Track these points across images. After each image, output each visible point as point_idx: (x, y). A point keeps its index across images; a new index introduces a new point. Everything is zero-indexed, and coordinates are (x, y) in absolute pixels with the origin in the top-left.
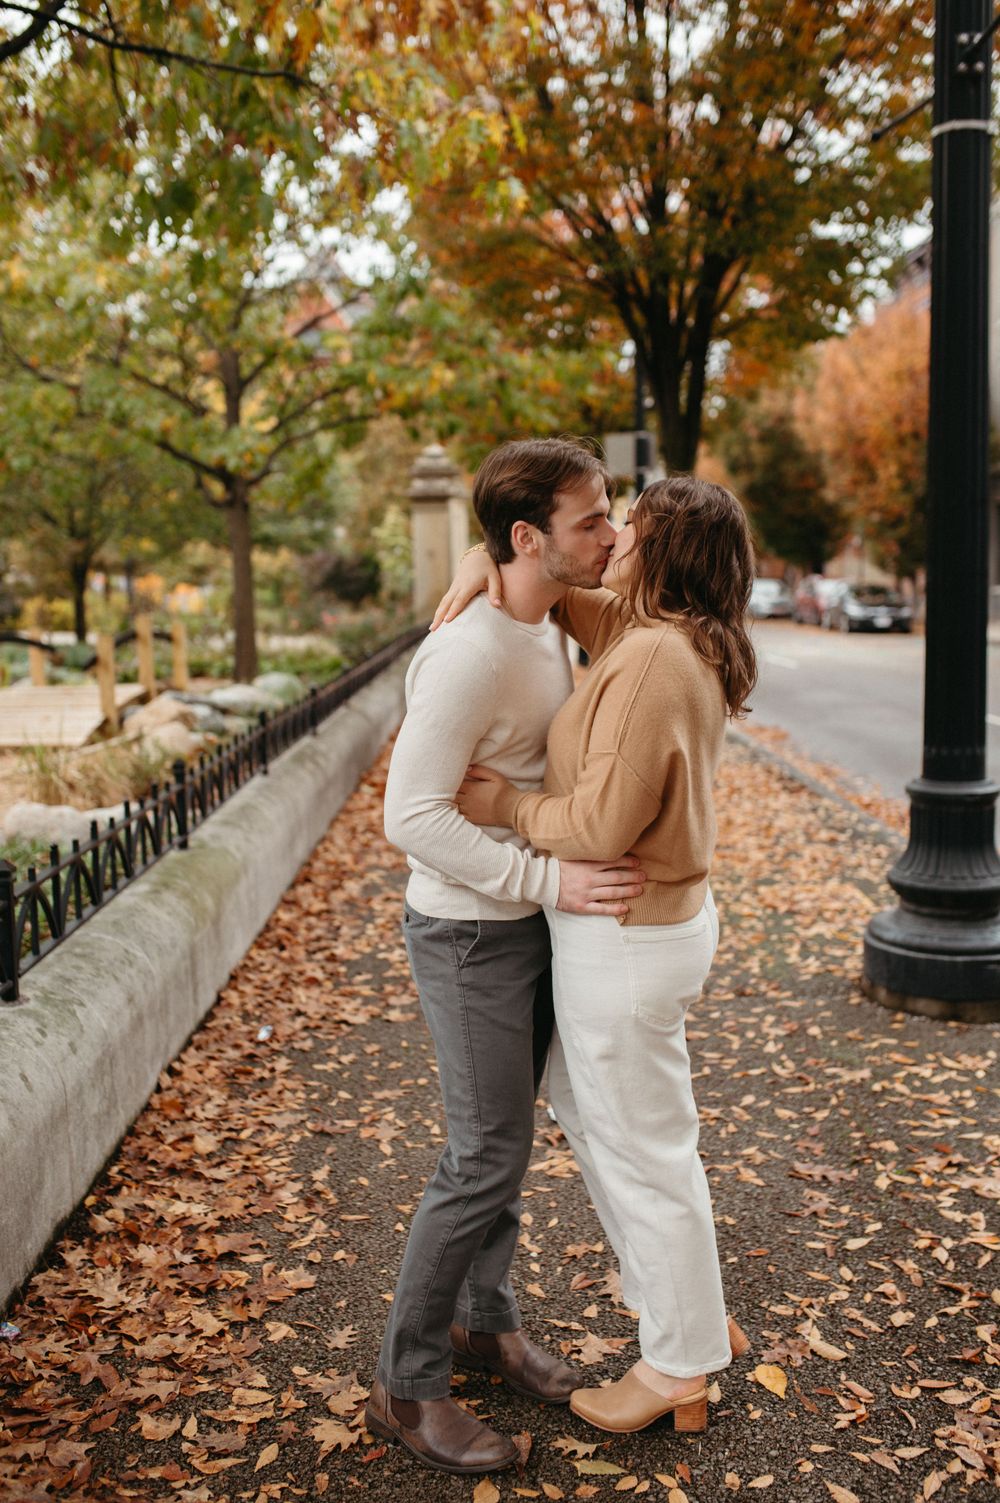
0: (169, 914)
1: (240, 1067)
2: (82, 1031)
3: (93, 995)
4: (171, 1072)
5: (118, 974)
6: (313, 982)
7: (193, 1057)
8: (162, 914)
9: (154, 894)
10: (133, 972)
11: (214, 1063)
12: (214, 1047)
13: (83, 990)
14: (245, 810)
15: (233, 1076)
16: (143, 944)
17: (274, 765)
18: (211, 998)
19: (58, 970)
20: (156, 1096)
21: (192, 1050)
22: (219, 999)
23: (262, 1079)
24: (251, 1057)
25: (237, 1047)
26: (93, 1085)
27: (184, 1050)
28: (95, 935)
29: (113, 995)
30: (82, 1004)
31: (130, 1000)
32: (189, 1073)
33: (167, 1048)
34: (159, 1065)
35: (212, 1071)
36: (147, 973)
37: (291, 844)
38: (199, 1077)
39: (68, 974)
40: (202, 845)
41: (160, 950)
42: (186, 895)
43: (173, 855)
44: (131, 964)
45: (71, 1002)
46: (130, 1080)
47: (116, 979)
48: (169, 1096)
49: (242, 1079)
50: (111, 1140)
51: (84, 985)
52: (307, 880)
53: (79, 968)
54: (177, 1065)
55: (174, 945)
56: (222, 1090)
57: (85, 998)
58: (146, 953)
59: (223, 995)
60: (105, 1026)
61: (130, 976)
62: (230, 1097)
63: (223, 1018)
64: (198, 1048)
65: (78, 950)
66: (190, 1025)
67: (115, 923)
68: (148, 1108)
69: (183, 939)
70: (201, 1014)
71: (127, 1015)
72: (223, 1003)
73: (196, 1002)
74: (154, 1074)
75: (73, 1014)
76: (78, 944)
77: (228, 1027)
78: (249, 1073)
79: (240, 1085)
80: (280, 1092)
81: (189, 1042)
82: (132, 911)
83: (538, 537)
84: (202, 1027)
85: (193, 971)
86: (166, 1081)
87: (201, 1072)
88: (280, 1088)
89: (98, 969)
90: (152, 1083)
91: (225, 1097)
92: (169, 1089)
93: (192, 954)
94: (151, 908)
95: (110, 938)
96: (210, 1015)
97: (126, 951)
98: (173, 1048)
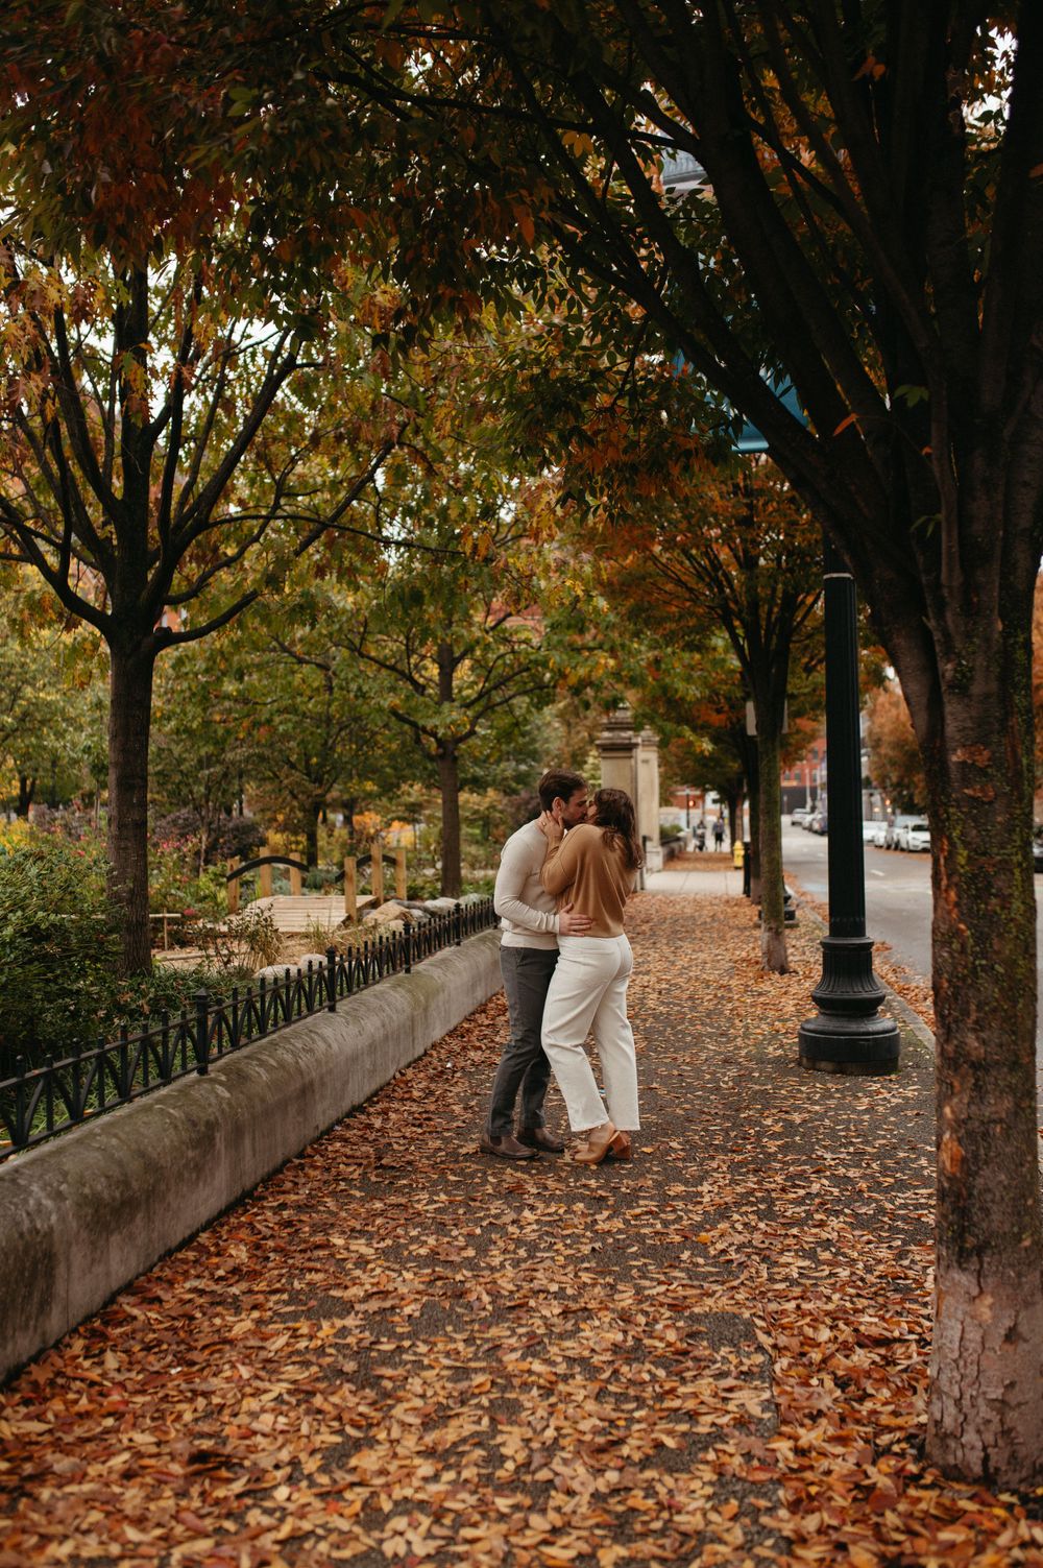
0: (401, 997)
1: (436, 1074)
2: (363, 1029)
3: (368, 1018)
4: (400, 1073)
6: (480, 1048)
7: (410, 1071)
8: (398, 997)
9: (394, 987)
11: (422, 1073)
12: (422, 1068)
13: (362, 1014)
14: (444, 961)
15: (432, 1077)
17: (465, 942)
18: (422, 1051)
19: (351, 1005)
20: (393, 1080)
22: (425, 1054)
23: (447, 1078)
24: (442, 1072)
25: (434, 1068)
26: (367, 1056)
28: (366, 996)
29: (376, 1020)
31: (383, 1025)
32: (410, 1074)
34: (394, 1068)
37: (473, 987)
39: (356, 1006)
40: (418, 973)
42: (409, 991)
43: (402, 974)
44: (382, 1012)
45: (358, 1017)
46: (382, 1063)
47: (377, 1015)
48: (399, 1080)
49: (437, 1078)
50: (374, 1086)
51: (362, 1012)
52: (484, 1011)
53: (360, 1005)
55: (402, 1011)
56: (426, 1080)
57: (363, 1018)
59: (428, 1051)
62: (430, 1083)
63: (426, 1059)
64: (414, 1068)
65: (360, 999)
66: (410, 1059)
68: (389, 1084)
69: (408, 1010)
70: (417, 1053)
72: (428, 1055)
73: (413, 1047)
74: (392, 1070)
75: (360, 1022)
76: (360, 997)
77: (430, 1062)
78: (440, 1076)
79: (436, 1080)
81: (408, 1066)
82: (382, 993)
83: (563, 804)
84: (417, 1061)
85: (413, 1029)
86: (398, 1076)
87: (415, 1075)
90: (392, 1073)
91: (427, 1082)
92: (400, 1078)
93: (412, 1019)
94: (392, 993)
96: (420, 1059)
97: (380, 1007)
98: (403, 1063)
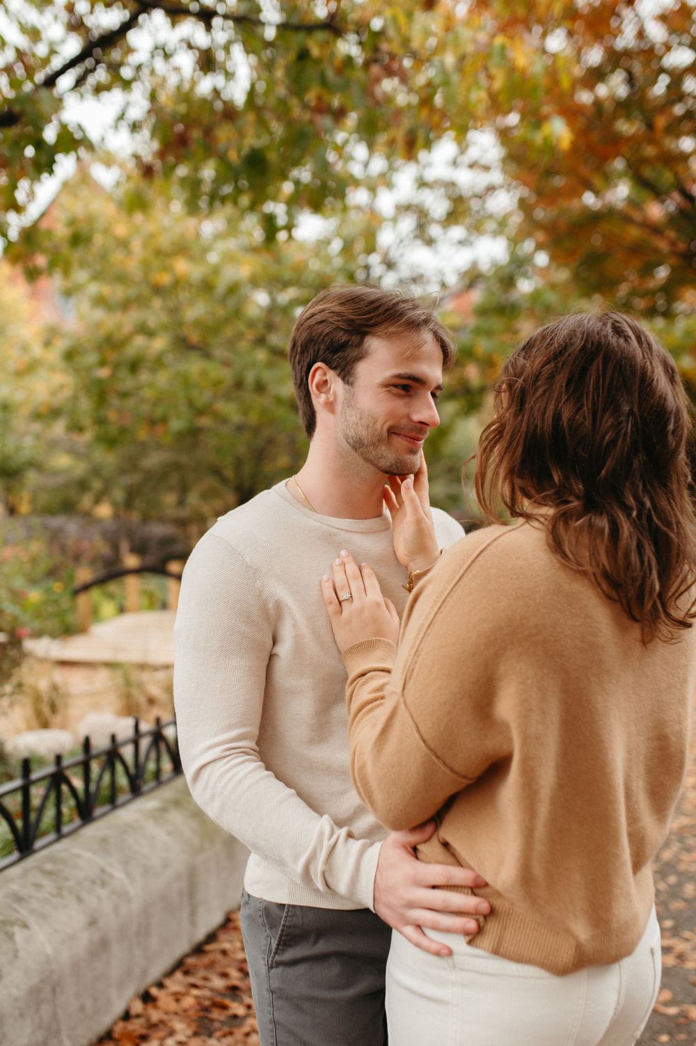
0: (169, 833)
1: (218, 999)
2: (16, 956)
3: (42, 916)
4: (147, 998)
5: (85, 895)
7: (176, 983)
8: (161, 834)
9: (160, 812)
10: (103, 893)
11: (195, 992)
12: (202, 973)
13: (32, 912)
15: (206, 1009)
16: (125, 864)
18: (217, 918)
19: (15, 887)
20: (121, 1025)
21: (178, 975)
22: (227, 920)
23: (235, 1017)
24: (234, 989)
25: (225, 975)
26: (22, 1015)
27: (170, 973)
28: (75, 850)
29: (71, 918)
30: (25, 926)
31: (93, 923)
32: (165, 999)
33: (144, 972)
34: (131, 990)
35: (188, 1002)
36: (123, 895)
38: (173, 1006)
39: (23, 892)
41: (146, 871)
42: (196, 814)
44: (104, 884)
45: (12, 923)
46: (82, 1008)
47: (79, 899)
48: (136, 1026)
49: (216, 1014)
51: (35, 905)
53: (38, 886)
54: (154, 991)
55: (165, 866)
56: (189, 1025)
57: (31, 920)
58: (128, 875)
59: (233, 916)
60: (49, 950)
61: (99, 899)
62: (196, 1034)
63: (224, 942)
64: (187, 973)
65: (49, 866)
67: (104, 840)
69: (180, 860)
70: (201, 934)
71: (85, 938)
72: (231, 925)
73: (193, 923)
74: (122, 999)
75: (10, 936)
76: (51, 859)
77: (224, 952)
78: (224, 1007)
79: (212, 1020)
80: (247, 1035)
81: (180, 965)
82: (130, 828)
84: (199, 950)
85: (191, 892)
86: (138, 1007)
87: (178, 1000)
88: (246, 1029)
89: (60, 888)
90: (118, 1009)
91: (189, 1032)
92: (138, 1016)
93: (192, 878)
94: (151, 827)
95: (89, 855)
96: (212, 937)
97: (103, 871)
98: (156, 972)
